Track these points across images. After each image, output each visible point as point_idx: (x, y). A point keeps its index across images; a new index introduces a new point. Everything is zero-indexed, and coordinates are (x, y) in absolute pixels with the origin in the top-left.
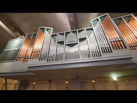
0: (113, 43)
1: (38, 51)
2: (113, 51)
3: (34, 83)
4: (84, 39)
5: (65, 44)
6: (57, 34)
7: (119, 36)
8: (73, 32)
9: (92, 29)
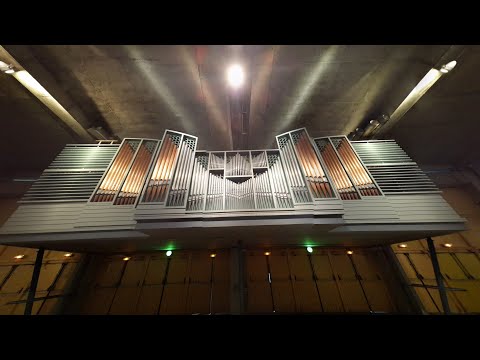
0: (313, 184)
1: (162, 185)
2: (314, 199)
3: (126, 259)
4: (262, 171)
5: (225, 177)
6: (210, 153)
7: (323, 174)
8: (242, 154)
9: (278, 153)
